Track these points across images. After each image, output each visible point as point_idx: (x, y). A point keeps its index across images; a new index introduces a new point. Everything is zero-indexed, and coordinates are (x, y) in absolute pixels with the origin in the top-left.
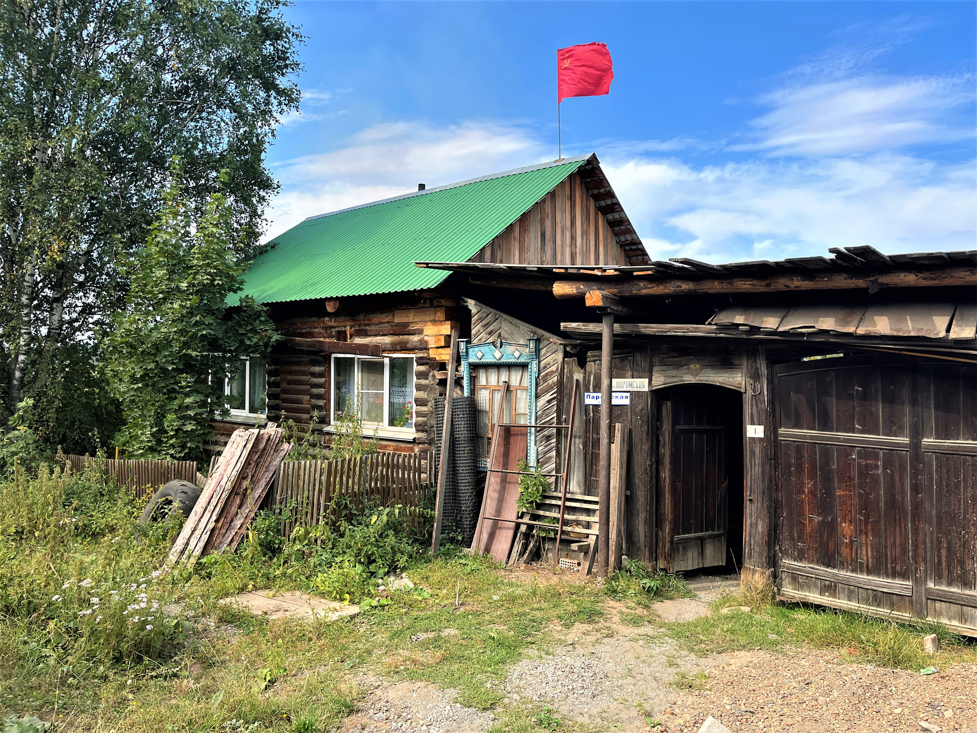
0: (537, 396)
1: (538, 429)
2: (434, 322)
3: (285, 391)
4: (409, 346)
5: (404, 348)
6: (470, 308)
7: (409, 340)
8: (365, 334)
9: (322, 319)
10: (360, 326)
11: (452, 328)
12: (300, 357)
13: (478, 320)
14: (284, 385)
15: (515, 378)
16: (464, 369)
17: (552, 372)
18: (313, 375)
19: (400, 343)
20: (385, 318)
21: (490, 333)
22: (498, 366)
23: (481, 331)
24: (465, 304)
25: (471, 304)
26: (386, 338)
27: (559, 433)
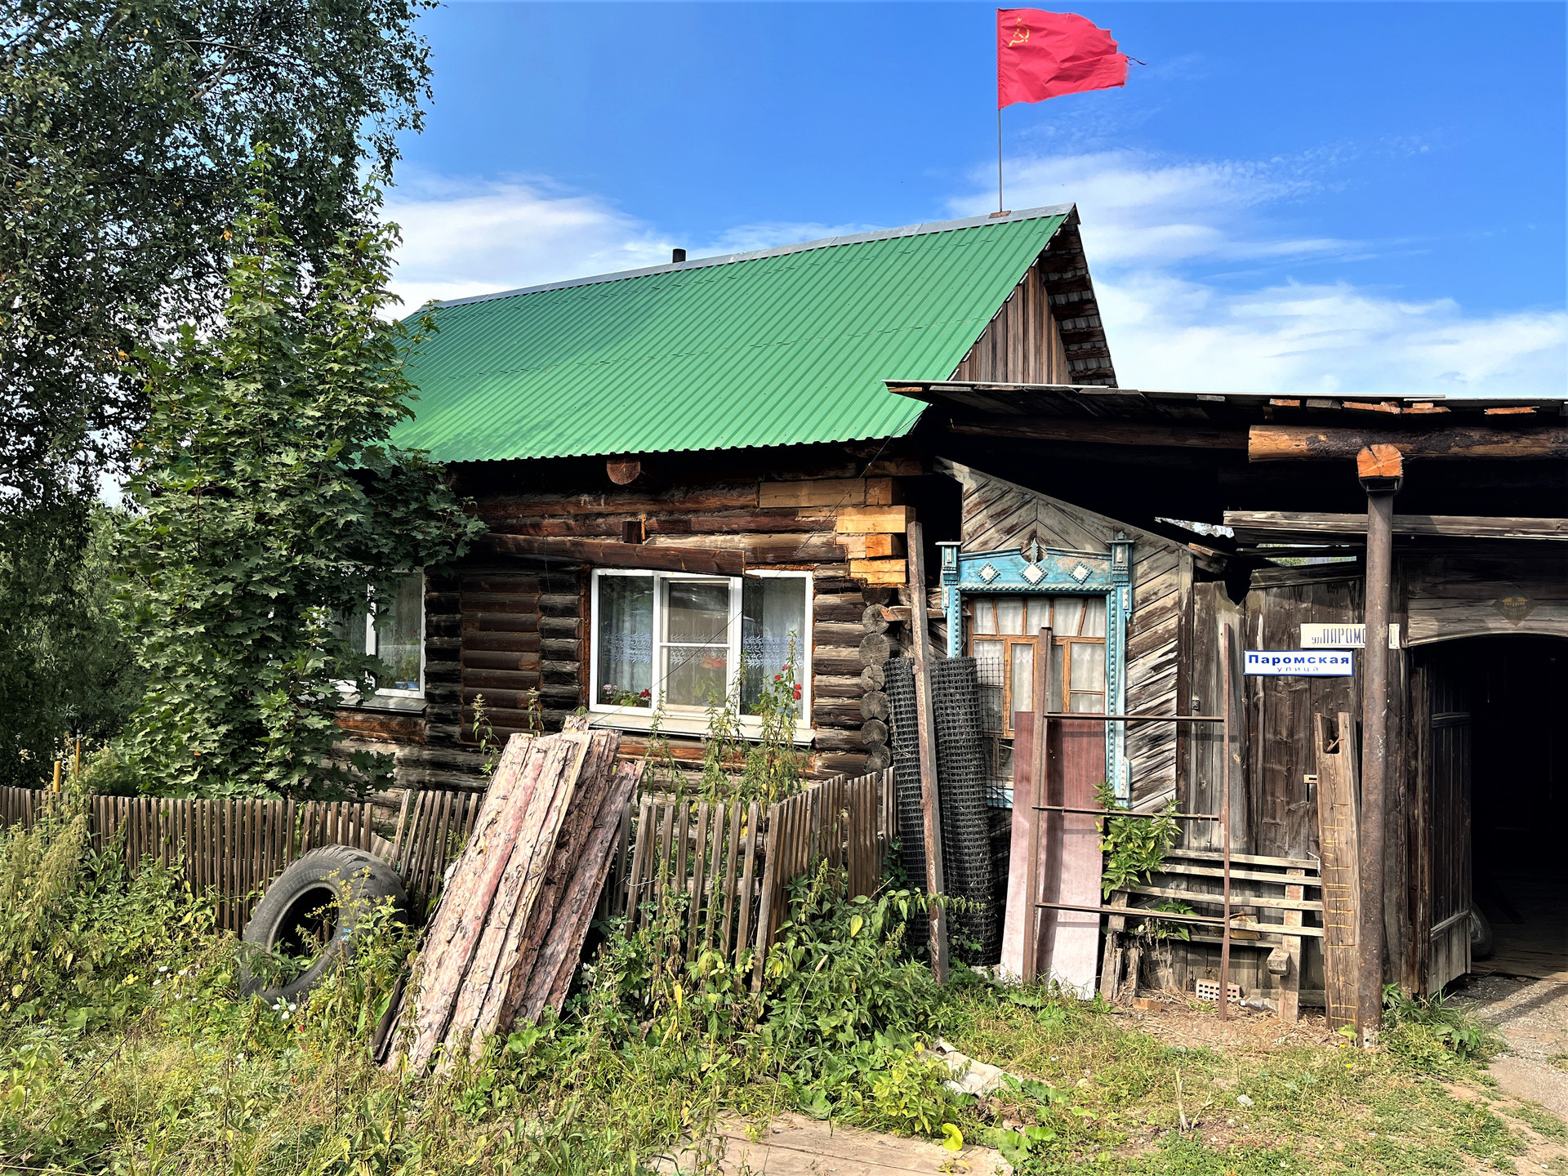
0: (1129, 658)
1: (1130, 723)
2: (863, 507)
3: (471, 644)
4: (800, 555)
5: (786, 557)
6: (959, 479)
7: (797, 542)
8: (688, 531)
9: (573, 499)
10: (671, 513)
11: (908, 521)
12: (513, 575)
13: (979, 503)
14: (471, 632)
15: (1067, 621)
16: (947, 600)
17: (1164, 610)
18: (550, 611)
19: (773, 549)
20: (735, 498)
21: (1010, 531)
22: (1024, 598)
23: (987, 526)
24: (947, 472)
25: (962, 473)
26: (737, 538)
27: (1183, 731)
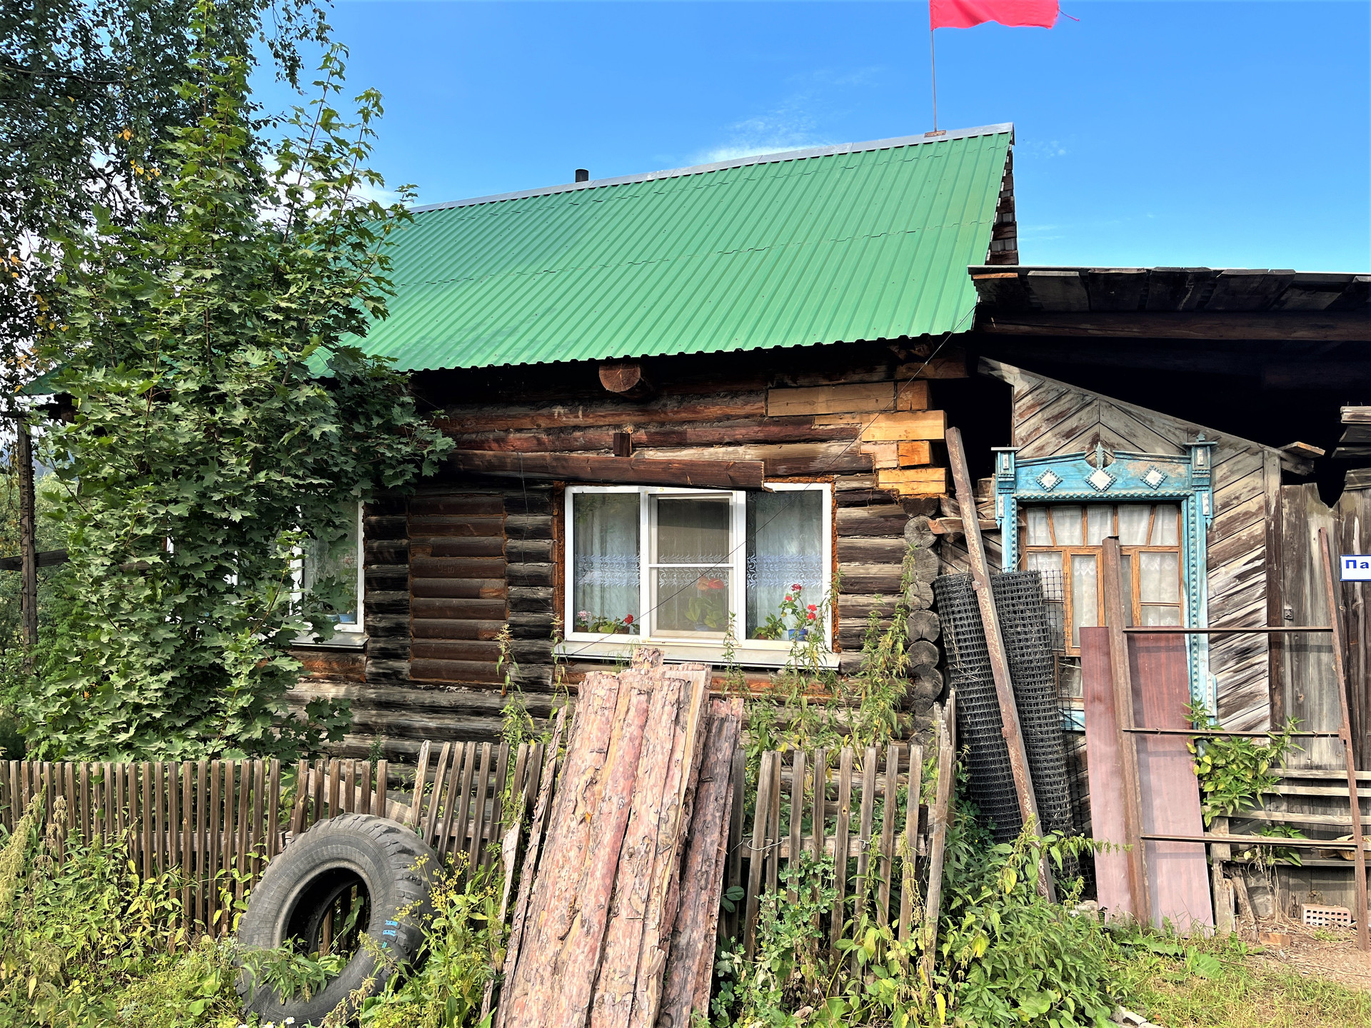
0: (1211, 566)
1: (1213, 636)
2: (893, 412)
3: (421, 571)
4: (816, 465)
5: (802, 470)
6: (1009, 381)
7: (814, 452)
8: (683, 443)
9: (545, 411)
10: (662, 424)
11: (949, 424)
12: (471, 495)
13: (1033, 406)
14: (420, 557)
15: (1134, 529)
16: (1002, 510)
17: (1248, 515)
18: (515, 532)
19: (785, 460)
20: (738, 407)
21: (1069, 435)
22: (1083, 505)
23: (1043, 430)
24: (995, 373)
25: (1012, 375)
26: (741, 449)
27: (1275, 644)
